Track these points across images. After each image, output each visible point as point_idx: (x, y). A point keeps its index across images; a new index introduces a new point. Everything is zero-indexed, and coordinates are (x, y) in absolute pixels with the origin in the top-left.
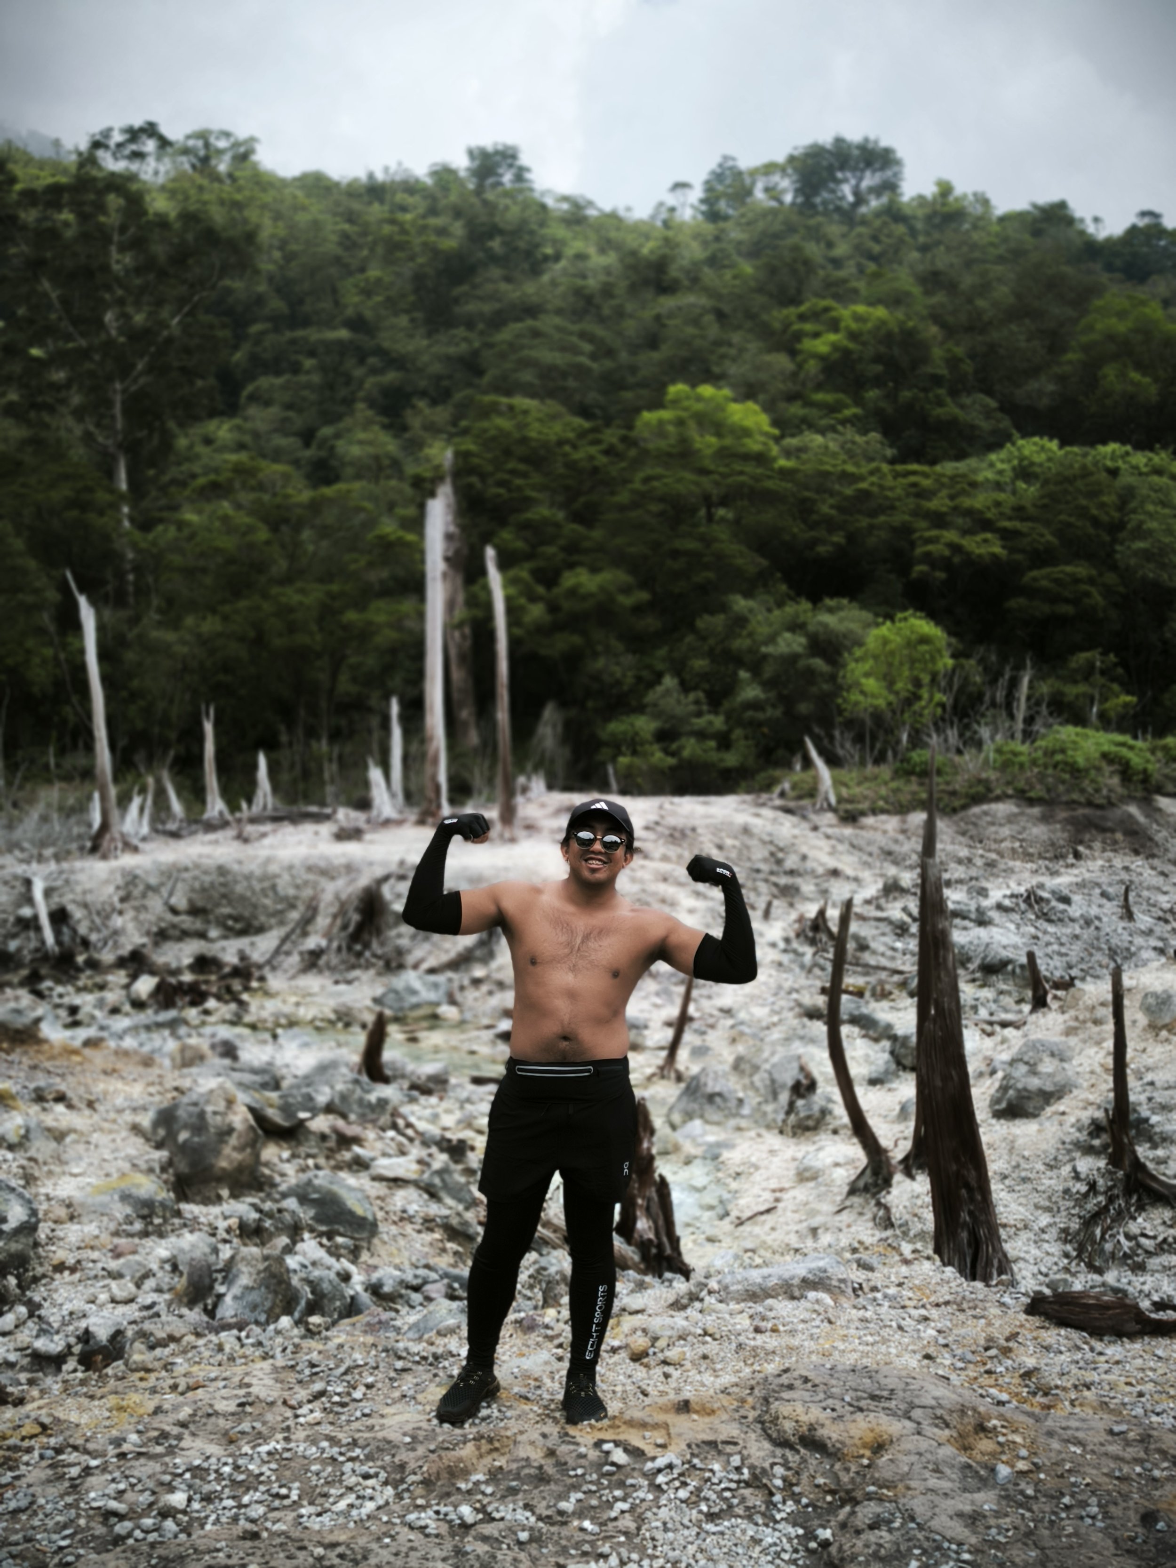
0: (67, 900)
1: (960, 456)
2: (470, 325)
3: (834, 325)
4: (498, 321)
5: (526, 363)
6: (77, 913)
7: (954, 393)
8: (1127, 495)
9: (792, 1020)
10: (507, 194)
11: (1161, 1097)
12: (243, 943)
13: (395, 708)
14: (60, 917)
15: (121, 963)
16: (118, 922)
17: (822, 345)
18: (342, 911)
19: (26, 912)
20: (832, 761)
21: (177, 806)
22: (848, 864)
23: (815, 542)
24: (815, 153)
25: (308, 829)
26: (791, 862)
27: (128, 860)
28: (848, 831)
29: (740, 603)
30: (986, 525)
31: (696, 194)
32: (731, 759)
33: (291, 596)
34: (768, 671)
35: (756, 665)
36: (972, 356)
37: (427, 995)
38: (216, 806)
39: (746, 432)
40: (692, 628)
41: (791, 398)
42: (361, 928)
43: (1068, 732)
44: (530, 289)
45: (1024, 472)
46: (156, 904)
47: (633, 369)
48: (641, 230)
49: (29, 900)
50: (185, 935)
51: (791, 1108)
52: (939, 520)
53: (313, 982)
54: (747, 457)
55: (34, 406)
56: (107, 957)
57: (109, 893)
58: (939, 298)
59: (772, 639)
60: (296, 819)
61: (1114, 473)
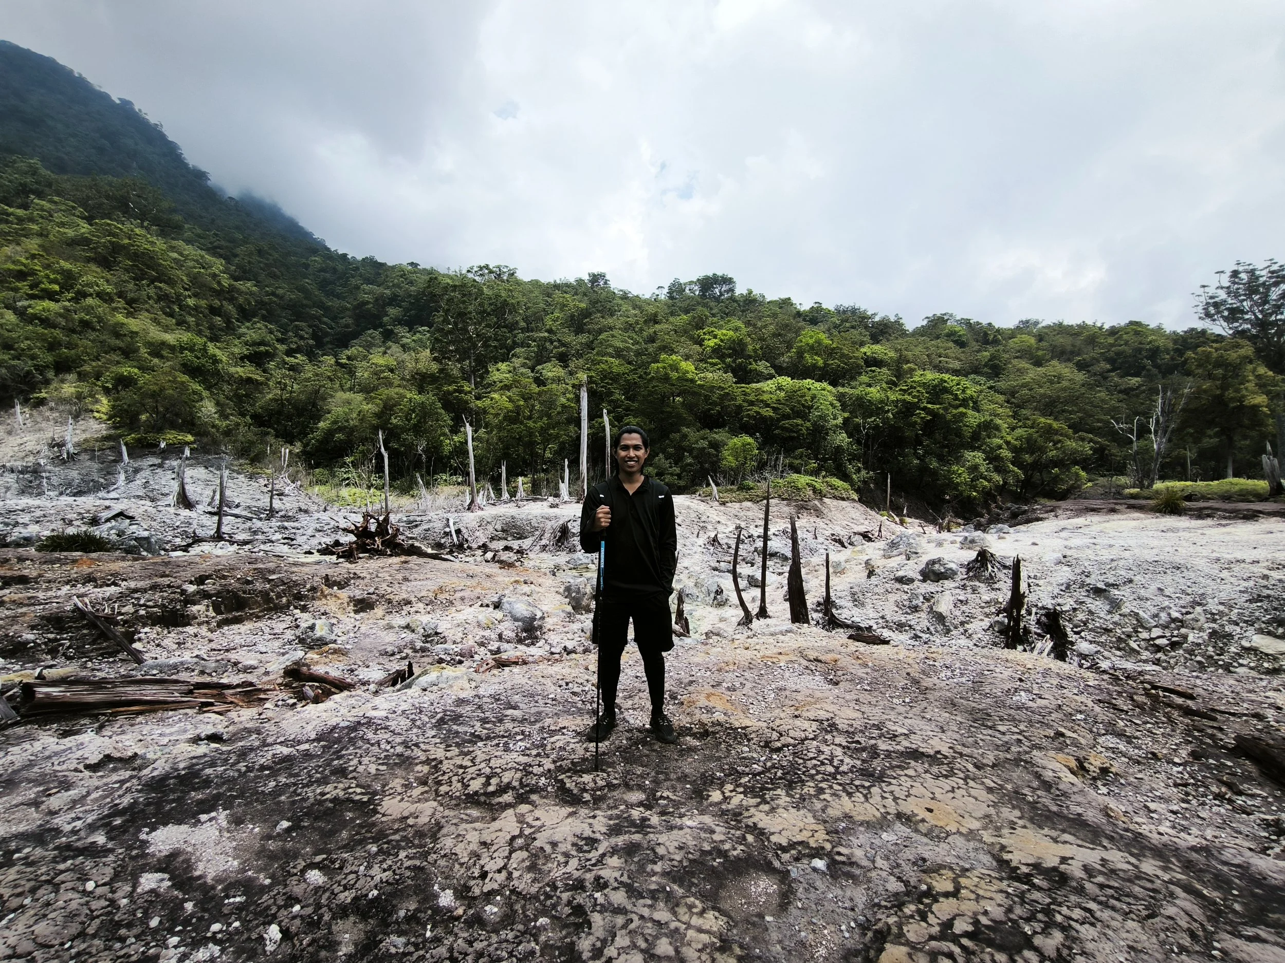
0: (460, 526)
1: (758, 382)
2: (589, 332)
3: (715, 337)
4: (600, 331)
5: (611, 346)
6: (464, 531)
7: (756, 361)
8: (814, 397)
9: (708, 571)
10: (602, 289)
11: (839, 594)
12: (520, 542)
13: (566, 463)
14: (458, 532)
15: (479, 547)
16: (477, 534)
17: (712, 343)
18: (554, 532)
19: (447, 530)
20: (717, 484)
21: (492, 495)
22: (723, 519)
23: (710, 409)
24: (707, 278)
25: (539, 503)
26: (703, 519)
27: (480, 513)
28: (722, 508)
29: (685, 430)
30: (768, 405)
31: (666, 290)
32: (682, 483)
33: (531, 424)
34: (695, 453)
35: (691, 451)
36: (761, 348)
37: (585, 561)
38: (506, 496)
39: (687, 372)
40: (668, 438)
41: (701, 361)
42: (560, 538)
43: (795, 476)
44: (610, 321)
45: (780, 388)
46: (490, 528)
47: (646, 349)
48: (648, 302)
49: (448, 526)
50: (500, 538)
51: (715, 598)
52: (752, 403)
53: (544, 555)
54: (687, 380)
55: (444, 358)
56: (474, 546)
57: (474, 524)
58: (751, 328)
59: (697, 442)
60: (535, 500)
61: (809, 389)
